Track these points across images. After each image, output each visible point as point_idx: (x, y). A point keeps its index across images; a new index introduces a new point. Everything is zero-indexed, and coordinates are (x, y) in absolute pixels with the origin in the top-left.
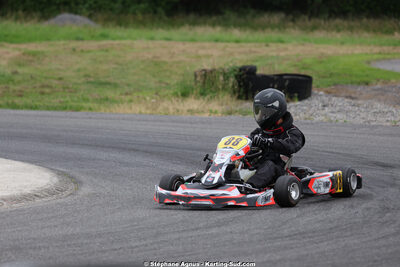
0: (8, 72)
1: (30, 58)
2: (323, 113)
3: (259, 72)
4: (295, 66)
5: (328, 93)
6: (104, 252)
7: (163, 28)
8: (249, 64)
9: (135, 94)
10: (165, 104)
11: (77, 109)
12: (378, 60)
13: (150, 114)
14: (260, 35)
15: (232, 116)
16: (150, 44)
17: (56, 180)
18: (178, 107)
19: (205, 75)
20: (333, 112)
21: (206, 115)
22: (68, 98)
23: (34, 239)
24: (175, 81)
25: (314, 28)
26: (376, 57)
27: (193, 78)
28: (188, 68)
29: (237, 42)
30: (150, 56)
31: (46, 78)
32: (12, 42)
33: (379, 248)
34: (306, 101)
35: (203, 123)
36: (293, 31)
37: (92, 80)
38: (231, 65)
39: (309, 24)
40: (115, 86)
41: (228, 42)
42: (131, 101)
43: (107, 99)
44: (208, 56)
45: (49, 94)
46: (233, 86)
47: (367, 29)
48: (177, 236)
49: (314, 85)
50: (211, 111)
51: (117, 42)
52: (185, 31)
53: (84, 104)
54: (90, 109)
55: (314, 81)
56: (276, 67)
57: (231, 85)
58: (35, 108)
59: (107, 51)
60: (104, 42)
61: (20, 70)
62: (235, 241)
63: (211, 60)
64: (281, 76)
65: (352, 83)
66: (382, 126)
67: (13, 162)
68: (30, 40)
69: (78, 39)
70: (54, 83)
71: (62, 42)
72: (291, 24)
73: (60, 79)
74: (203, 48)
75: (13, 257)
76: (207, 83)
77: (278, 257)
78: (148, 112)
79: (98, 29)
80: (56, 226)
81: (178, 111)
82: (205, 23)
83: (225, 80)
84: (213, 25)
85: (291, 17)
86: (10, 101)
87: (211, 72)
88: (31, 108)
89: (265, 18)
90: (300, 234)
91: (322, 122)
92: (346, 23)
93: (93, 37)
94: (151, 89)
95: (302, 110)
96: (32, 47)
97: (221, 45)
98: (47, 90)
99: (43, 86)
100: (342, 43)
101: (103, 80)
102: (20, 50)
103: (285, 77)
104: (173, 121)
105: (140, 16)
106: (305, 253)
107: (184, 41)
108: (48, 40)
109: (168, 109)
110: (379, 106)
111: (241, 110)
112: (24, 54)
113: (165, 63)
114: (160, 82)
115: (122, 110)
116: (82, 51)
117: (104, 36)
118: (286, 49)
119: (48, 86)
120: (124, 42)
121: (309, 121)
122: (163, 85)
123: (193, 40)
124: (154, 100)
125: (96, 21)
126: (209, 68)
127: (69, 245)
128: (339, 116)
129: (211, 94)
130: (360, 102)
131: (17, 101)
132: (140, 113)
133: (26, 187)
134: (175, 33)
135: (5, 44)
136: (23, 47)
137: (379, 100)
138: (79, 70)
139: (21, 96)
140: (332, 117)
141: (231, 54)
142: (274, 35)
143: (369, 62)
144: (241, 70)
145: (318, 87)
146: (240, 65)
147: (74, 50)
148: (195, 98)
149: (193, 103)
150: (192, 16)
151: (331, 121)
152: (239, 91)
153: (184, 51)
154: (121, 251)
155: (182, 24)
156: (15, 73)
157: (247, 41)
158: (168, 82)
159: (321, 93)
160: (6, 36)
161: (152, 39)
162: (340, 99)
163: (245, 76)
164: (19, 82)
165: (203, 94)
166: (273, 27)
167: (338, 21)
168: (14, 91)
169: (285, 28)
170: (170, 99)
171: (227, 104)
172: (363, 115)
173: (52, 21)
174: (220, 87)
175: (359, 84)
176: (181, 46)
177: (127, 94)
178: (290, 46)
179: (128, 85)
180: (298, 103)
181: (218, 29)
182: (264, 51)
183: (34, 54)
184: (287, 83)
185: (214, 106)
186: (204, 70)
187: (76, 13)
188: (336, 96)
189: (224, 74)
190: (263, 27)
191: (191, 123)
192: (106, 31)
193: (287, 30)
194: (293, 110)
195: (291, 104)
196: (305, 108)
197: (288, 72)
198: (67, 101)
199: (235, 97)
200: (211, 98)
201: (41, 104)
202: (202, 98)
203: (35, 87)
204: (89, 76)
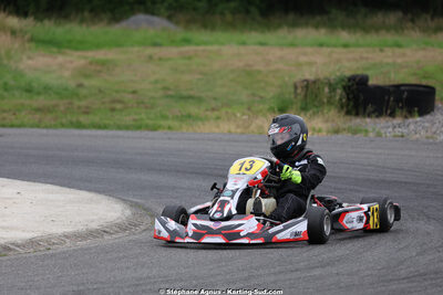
0: (72, 84)
1: (98, 68)
3: (372, 82)
4: (415, 74)
7: (256, 30)
8: (360, 72)
9: (223, 110)
10: (259, 121)
11: (154, 129)
13: (242, 133)
14: (372, 38)
15: (340, 136)
16: (242, 49)
17: (128, 212)
19: (307, 86)
22: (143, 116)
24: (271, 94)
25: (438, 30)
27: (293, 90)
28: (287, 79)
29: (346, 46)
30: (241, 64)
31: (117, 91)
32: (77, 49)
34: (428, 117)
36: (413, 33)
37: (170, 93)
38: (338, 74)
39: (432, 24)
40: (199, 100)
41: (335, 46)
42: (218, 118)
43: (190, 116)
44: (310, 64)
45: (120, 111)
46: (340, 99)
49: (437, 97)
50: (314, 129)
51: (202, 48)
53: (162, 123)
54: (170, 128)
55: (437, 93)
56: (392, 76)
57: (338, 97)
58: (105, 127)
59: (190, 58)
60: (186, 49)
61: (87, 82)
62: (342, 284)
63: (314, 69)
64: (398, 87)
68: (98, 46)
69: (155, 45)
70: (127, 97)
72: (410, 24)
73: (134, 92)
74: (304, 54)
76: (309, 96)
78: (239, 131)
82: (307, 25)
83: (330, 92)
84: (317, 26)
85: (409, 16)
86: (74, 119)
87: (315, 82)
88: (99, 127)
89: (379, 18)
90: (420, 275)
93: (173, 42)
94: (242, 103)
95: (424, 128)
96: (100, 55)
97: (326, 50)
98: (119, 106)
99: (113, 101)
101: (185, 93)
102: (86, 58)
103: (403, 88)
105: (229, 17)
107: (281, 46)
108: (119, 46)
109: (261, 127)
111: (350, 128)
112: (91, 63)
113: (259, 72)
114: (253, 95)
115: (208, 128)
116: (160, 59)
117: (187, 41)
118: (404, 55)
119: (119, 101)
120: (209, 48)
121: (431, 141)
122: (257, 99)
123: (293, 45)
124: (245, 117)
125: (177, 23)
126: (311, 77)
129: (314, 109)
131: (83, 119)
132: (230, 132)
133: (92, 221)
134: (270, 37)
135: (69, 51)
136: (91, 54)
138: (156, 82)
139: (87, 113)
141: (339, 61)
142: (390, 38)
144: (350, 80)
145: (441, 100)
146: (348, 74)
147: (151, 57)
150: (291, 17)
152: (348, 105)
153: (282, 57)
155: (280, 26)
156: (81, 85)
157: (357, 45)
158: (263, 94)
160: (69, 42)
161: (244, 43)
163: (355, 87)
164: (85, 97)
165: (304, 109)
166: (388, 29)
168: (79, 107)
169: (403, 29)
170: (264, 115)
171: (333, 121)
173: (124, 24)
174: (325, 100)
176: (278, 52)
177: (213, 110)
178: (408, 51)
179: (215, 99)
180: (418, 119)
181: (323, 31)
182: (377, 57)
183: (103, 63)
184: (405, 95)
185: (318, 123)
186: (307, 81)
187: (152, 14)
189: (330, 85)
190: (377, 29)
192: (189, 35)
193: (406, 32)
194: (412, 127)
195: (411, 120)
196: (427, 124)
197: (407, 82)
198: (142, 119)
199: (343, 112)
200: (314, 114)
201: (111, 122)
202: (303, 114)
203: (104, 103)
204: (169, 89)
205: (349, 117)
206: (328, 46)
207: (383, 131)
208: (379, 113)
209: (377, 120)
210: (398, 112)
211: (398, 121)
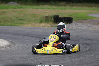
1: (3, 13)
2: (75, 27)
3: (59, 17)
4: (68, 15)
5: (76, 22)
6: (21, 61)
8: (57, 15)
9: (29, 22)
10: (36, 24)
11: (14, 26)
12: (89, 14)
13: (33, 27)
16: (33, 10)
17: (9, 43)
20: (78, 27)
21: (46, 27)
22: (12, 23)
23: (4, 58)
24: (39, 19)
25: (73, 6)
26: (88, 13)
27: (43, 18)
28: (42, 16)
29: (54, 9)
30: (33, 13)
31: (7, 18)
33: (89, 60)
34: (71, 24)
35: (45, 29)
37: (18, 18)
38: (53, 15)
39: (72, 5)
40: (24, 20)
41: (52, 9)
42: (28, 24)
43: (22, 23)
44: (47, 13)
45: (7, 22)
47: (86, 6)
50: (47, 26)
51: (24, 9)
52: (41, 6)
53: (16, 25)
54: (18, 26)
56: (64, 15)
57: (52, 20)
58: (4, 25)
59: (22, 11)
60: (21, 9)
64: (65, 18)
65: (82, 19)
66: (89, 30)
68: (3, 9)
69: (15, 8)
70: (9, 19)
71: (11, 9)
72: (67, 5)
73: (10, 18)
74: (46, 11)
76: (46, 19)
77: (64, 62)
78: (32, 26)
79: (20, 6)
80: (9, 55)
81: (39, 26)
82: (46, 5)
84: (48, 5)
85: (67, 3)
87: (48, 16)
88: (3, 25)
89: (61, 3)
91: (75, 29)
92: (81, 5)
93: (18, 8)
95: (70, 26)
96: (3, 10)
98: (7, 21)
99: (6, 20)
100: (80, 9)
101: (21, 18)
103: (66, 18)
104: (38, 29)
105: (30, 3)
106: (71, 61)
107: (41, 9)
109: (37, 26)
110: (89, 25)
111: (55, 26)
112: (1, 12)
113: (36, 14)
114: (35, 19)
115: (26, 26)
116: (16, 11)
117: (21, 8)
118: (66, 11)
120: (26, 9)
121: (72, 29)
123: (43, 9)
124: (33, 24)
125: (19, 4)
126: (47, 15)
128: (79, 27)
130: (84, 24)
132: (30, 27)
133: (2, 45)
134: (38, 7)
136: (1, 10)
137: (89, 24)
138: (15, 16)
140: (78, 28)
142: (63, 7)
143: (86, 14)
144: (55, 16)
145: (74, 20)
146: (55, 15)
147: (14, 11)
149: (43, 24)
150: (43, 3)
151: (77, 29)
152: (54, 21)
153: (41, 11)
155: (40, 5)
157: (56, 9)
158: (37, 19)
159: (75, 22)
161: (33, 8)
162: (79, 23)
163: (56, 18)
165: (46, 22)
166: (63, 5)
167: (79, 4)
170: (37, 23)
171: (51, 25)
172: (85, 27)
173: (8, 4)
174: (50, 20)
175: (84, 19)
177: (27, 22)
179: (27, 20)
180: (69, 24)
182: (60, 11)
183: (4, 12)
184: (66, 19)
185: (48, 25)
186: (46, 16)
187: (14, 2)
188: (78, 22)
189: (51, 17)
190: (61, 6)
191: (43, 29)
192: (22, 6)
194: (68, 26)
195: (67, 24)
196: (71, 25)
198: (12, 24)
199: (54, 23)
200: (48, 23)
201: (6, 24)
202: (45, 23)
203: (4, 20)
204: (17, 18)
205: (55, 24)
206: (51, 9)
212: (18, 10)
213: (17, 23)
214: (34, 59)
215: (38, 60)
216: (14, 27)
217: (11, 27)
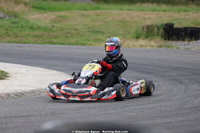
0: (50, 26)
1: (61, 19)
3: (175, 26)
4: (193, 23)
6: (97, 116)
7: (127, 4)
8: (170, 22)
10: (128, 42)
11: (84, 45)
14: (175, 8)
15: (162, 49)
16: (121, 12)
18: (134, 44)
19: (148, 28)
21: (149, 48)
22: (79, 39)
23: (62, 109)
24: (133, 31)
27: (142, 29)
28: (139, 24)
29: (164, 11)
30: (120, 18)
31: (69, 29)
32: (52, 11)
34: (198, 41)
35: (147, 51)
36: (192, 6)
37: (91, 30)
38: (161, 22)
40: (103, 33)
41: (160, 11)
43: (99, 40)
44: (149, 18)
45: (70, 37)
46: (162, 33)
48: (133, 108)
50: (151, 46)
51: (104, 11)
52: (138, 6)
53: (87, 42)
54: (90, 44)
56: (184, 24)
57: (161, 33)
58: (63, 44)
59: (99, 15)
60: (98, 11)
61: (56, 25)
62: (162, 111)
63: (151, 21)
64: (186, 28)
67: (52, 71)
68: (61, 10)
69: (85, 10)
70: (73, 32)
71: (76, 11)
72: (191, 2)
73: (76, 29)
74: (147, 14)
75: (52, 118)
76: (149, 32)
77: (184, 119)
79: (95, 5)
81: (134, 45)
82: (148, 2)
83: (158, 30)
84: (152, 3)
86: (51, 40)
87: (151, 26)
88: (61, 44)
90: (196, 107)
93: (92, 9)
94: (121, 35)
95: (196, 45)
96: (62, 14)
97: (156, 13)
98: (69, 35)
99: (67, 33)
101: (97, 30)
102: (55, 15)
103: (188, 29)
104: (132, 51)
106: (198, 117)
107: (137, 11)
108: (70, 10)
109: (129, 45)
111: (166, 45)
112: (58, 17)
113: (128, 21)
114: (125, 31)
116: (87, 16)
117: (98, 8)
118: (189, 15)
119: (70, 33)
120: (107, 11)
122: (127, 33)
123: (142, 10)
124: (122, 40)
126: (150, 24)
127: (79, 112)
129: (151, 37)
131: (54, 40)
134: (133, 7)
135: (48, 12)
136: (57, 13)
138: (85, 25)
139: (56, 38)
141: (161, 17)
142: (183, 8)
144: (166, 25)
146: (165, 23)
147: (83, 15)
148: (143, 39)
149: (142, 42)
152: (165, 36)
153: (137, 16)
154: (105, 115)
155: (137, 2)
156: (53, 26)
157: (169, 11)
158: (129, 31)
160: (49, 8)
161: (122, 9)
163: (168, 28)
164: (55, 31)
165: (147, 37)
166: (182, 4)
168: (53, 35)
169: (188, 4)
170: (130, 40)
171: (159, 42)
173: (72, 1)
174: (156, 34)
176: (136, 13)
177: (108, 37)
178: (190, 14)
179: (109, 33)
180: (195, 42)
181: (155, 5)
182: (177, 16)
183: (63, 17)
184: (189, 32)
185: (153, 43)
186: (148, 25)
189: (158, 27)
190: (177, 4)
191: (141, 52)
192: (98, 6)
193: (190, 5)
194: (192, 45)
195: (191, 42)
196: (198, 44)
197: (190, 26)
198: (79, 41)
199: (163, 39)
200: (151, 39)
201: (66, 42)
202: (146, 39)
203: (63, 34)
204: (90, 28)
205: (165, 41)
206: (157, 11)
207: (180, 47)
208: (178, 39)
209: (177, 42)
210: (186, 39)
211: (186, 42)
212: (92, 12)
213: (89, 40)
214: (124, 111)
215: (131, 114)
216: (83, 47)
217: (77, 47)
